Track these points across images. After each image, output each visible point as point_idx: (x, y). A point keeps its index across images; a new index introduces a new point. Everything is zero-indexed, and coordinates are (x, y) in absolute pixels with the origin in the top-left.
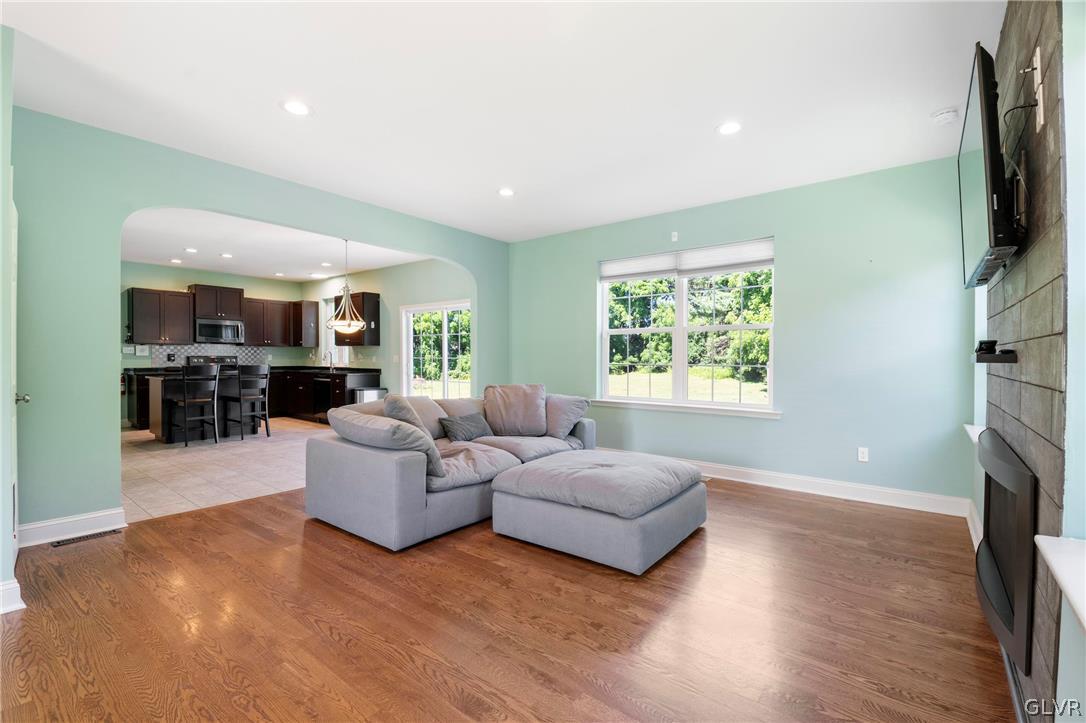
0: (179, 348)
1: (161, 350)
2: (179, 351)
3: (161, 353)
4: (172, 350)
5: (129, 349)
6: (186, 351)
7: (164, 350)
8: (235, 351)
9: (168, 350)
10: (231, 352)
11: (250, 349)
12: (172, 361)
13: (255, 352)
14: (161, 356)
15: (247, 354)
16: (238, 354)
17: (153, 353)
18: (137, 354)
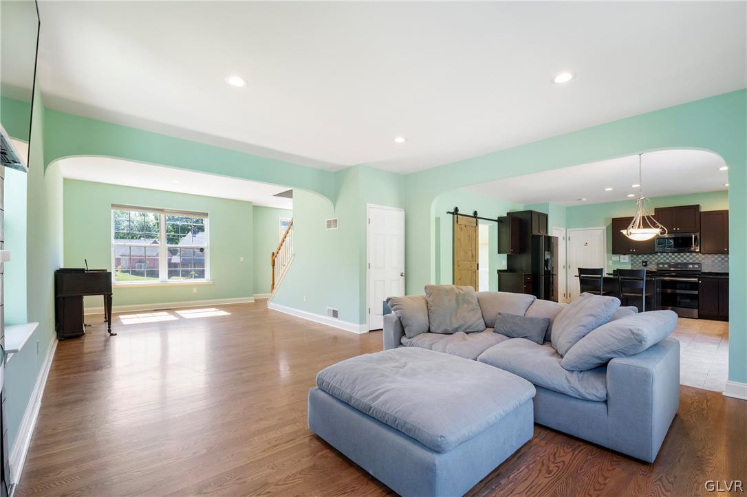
0: (651, 256)
1: (637, 258)
2: (651, 258)
3: (638, 261)
4: (645, 258)
5: (616, 258)
6: (656, 259)
7: (640, 258)
8: (700, 259)
9: (643, 258)
10: (697, 259)
11: (716, 256)
12: (646, 266)
13: (723, 259)
14: (638, 263)
15: (713, 261)
16: (703, 261)
17: (632, 260)
18: (621, 261)
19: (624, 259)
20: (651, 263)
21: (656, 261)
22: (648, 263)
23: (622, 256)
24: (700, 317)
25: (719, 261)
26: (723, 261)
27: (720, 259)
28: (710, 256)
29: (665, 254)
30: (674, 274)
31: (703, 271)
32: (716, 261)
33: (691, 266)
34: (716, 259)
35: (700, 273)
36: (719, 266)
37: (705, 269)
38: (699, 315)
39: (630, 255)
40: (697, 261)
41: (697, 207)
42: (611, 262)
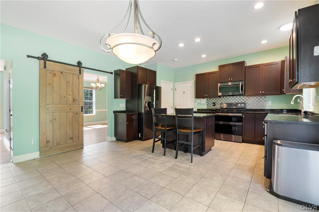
2: (217, 100)
3: (210, 102)
4: (214, 101)
5: (198, 100)
6: (220, 101)
7: (212, 101)
8: (245, 100)
9: (213, 101)
10: (243, 100)
11: (255, 98)
12: (214, 105)
13: (259, 99)
14: (210, 104)
15: (253, 101)
16: (247, 101)
17: (207, 102)
18: (201, 103)
19: (203, 101)
20: (217, 103)
21: (220, 102)
22: (216, 103)
23: (202, 100)
24: (243, 141)
25: (257, 101)
26: (259, 101)
27: (257, 99)
28: (251, 98)
29: (225, 97)
30: (225, 111)
31: (247, 108)
32: (255, 101)
33: (239, 105)
34: (255, 100)
35: (245, 109)
36: (257, 104)
37: (249, 107)
38: (243, 140)
39: (206, 99)
40: (243, 102)
41: (243, 63)
42: (196, 103)
